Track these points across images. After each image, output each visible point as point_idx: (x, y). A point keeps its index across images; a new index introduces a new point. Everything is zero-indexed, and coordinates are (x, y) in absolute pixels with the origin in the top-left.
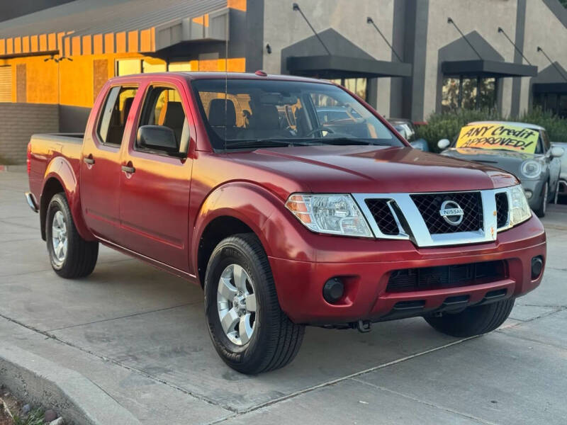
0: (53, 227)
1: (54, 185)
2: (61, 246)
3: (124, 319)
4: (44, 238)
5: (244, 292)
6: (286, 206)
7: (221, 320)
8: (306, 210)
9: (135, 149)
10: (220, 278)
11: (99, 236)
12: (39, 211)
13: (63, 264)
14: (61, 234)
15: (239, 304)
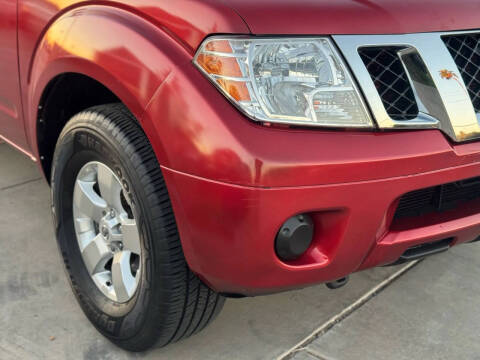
5: (118, 212)
6: (196, 62)
7: (82, 251)
8: (239, 75)
15: (111, 232)
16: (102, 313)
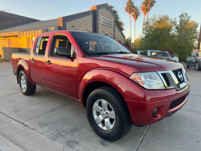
0: (21, 80)
1: (21, 68)
2: (24, 86)
3: (50, 112)
4: (18, 83)
5: (107, 110)
6: (131, 78)
7: (95, 119)
9: (50, 56)
10: (94, 103)
11: (37, 83)
12: (16, 75)
13: (25, 92)
14: (24, 82)
15: (105, 114)
16: (103, 133)
